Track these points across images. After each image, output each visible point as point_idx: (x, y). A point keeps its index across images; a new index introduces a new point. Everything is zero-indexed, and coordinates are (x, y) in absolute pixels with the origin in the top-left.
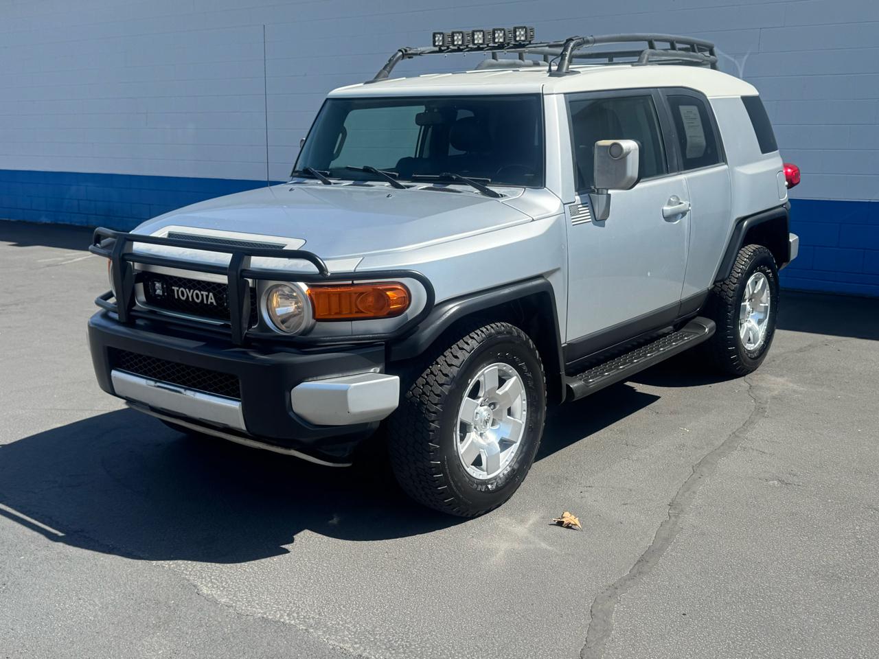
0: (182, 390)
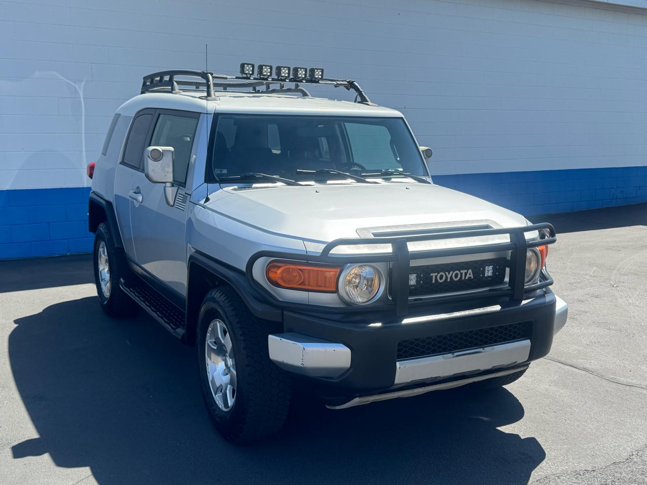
0: (481, 350)
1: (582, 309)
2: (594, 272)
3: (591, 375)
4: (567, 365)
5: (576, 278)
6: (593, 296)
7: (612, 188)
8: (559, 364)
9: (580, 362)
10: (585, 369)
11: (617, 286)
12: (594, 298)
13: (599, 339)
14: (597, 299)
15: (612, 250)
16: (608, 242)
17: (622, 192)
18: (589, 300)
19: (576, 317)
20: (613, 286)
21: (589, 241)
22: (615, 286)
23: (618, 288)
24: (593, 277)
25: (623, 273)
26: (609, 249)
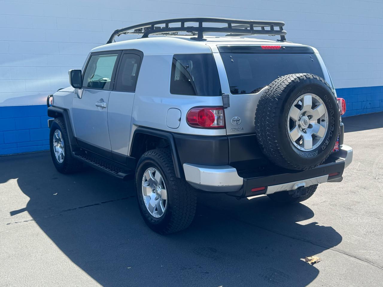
1: (355, 200)
2: (359, 166)
3: (373, 267)
4: (352, 256)
5: (347, 172)
6: (362, 188)
7: (364, 101)
8: (345, 256)
9: (361, 253)
10: (367, 261)
11: (378, 179)
12: (363, 189)
13: (373, 229)
14: (365, 190)
15: (369, 147)
16: (365, 141)
17: (370, 104)
18: (359, 191)
19: (352, 207)
20: (375, 179)
21: (351, 141)
22: (376, 178)
23: (379, 180)
24: (359, 170)
25: (380, 167)
26: (367, 147)
